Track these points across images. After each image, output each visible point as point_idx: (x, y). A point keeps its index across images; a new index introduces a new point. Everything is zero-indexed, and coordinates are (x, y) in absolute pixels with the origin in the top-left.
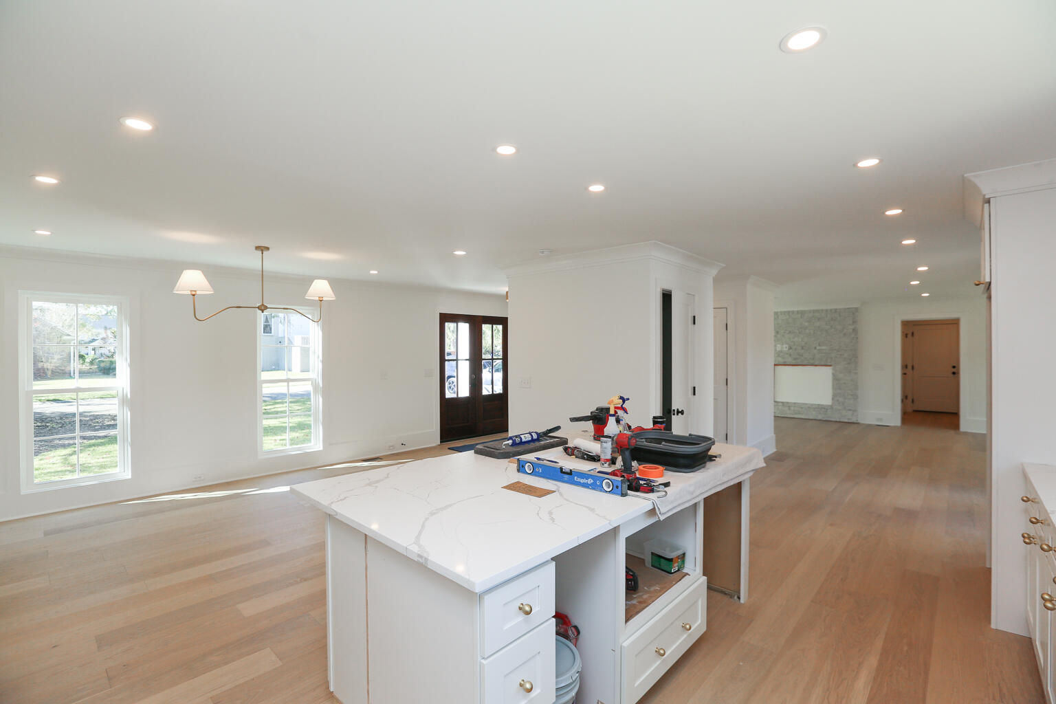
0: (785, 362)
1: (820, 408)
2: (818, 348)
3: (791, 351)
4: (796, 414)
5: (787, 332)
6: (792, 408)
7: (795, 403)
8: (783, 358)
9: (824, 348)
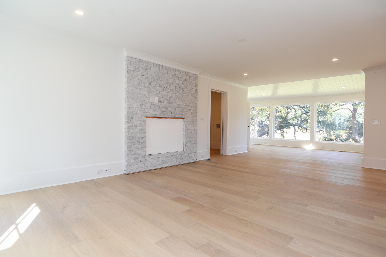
0: (156, 114)
1: (179, 155)
2: (178, 103)
3: (160, 103)
4: (163, 163)
5: (158, 85)
6: (161, 159)
7: (162, 154)
8: (154, 111)
9: (181, 103)
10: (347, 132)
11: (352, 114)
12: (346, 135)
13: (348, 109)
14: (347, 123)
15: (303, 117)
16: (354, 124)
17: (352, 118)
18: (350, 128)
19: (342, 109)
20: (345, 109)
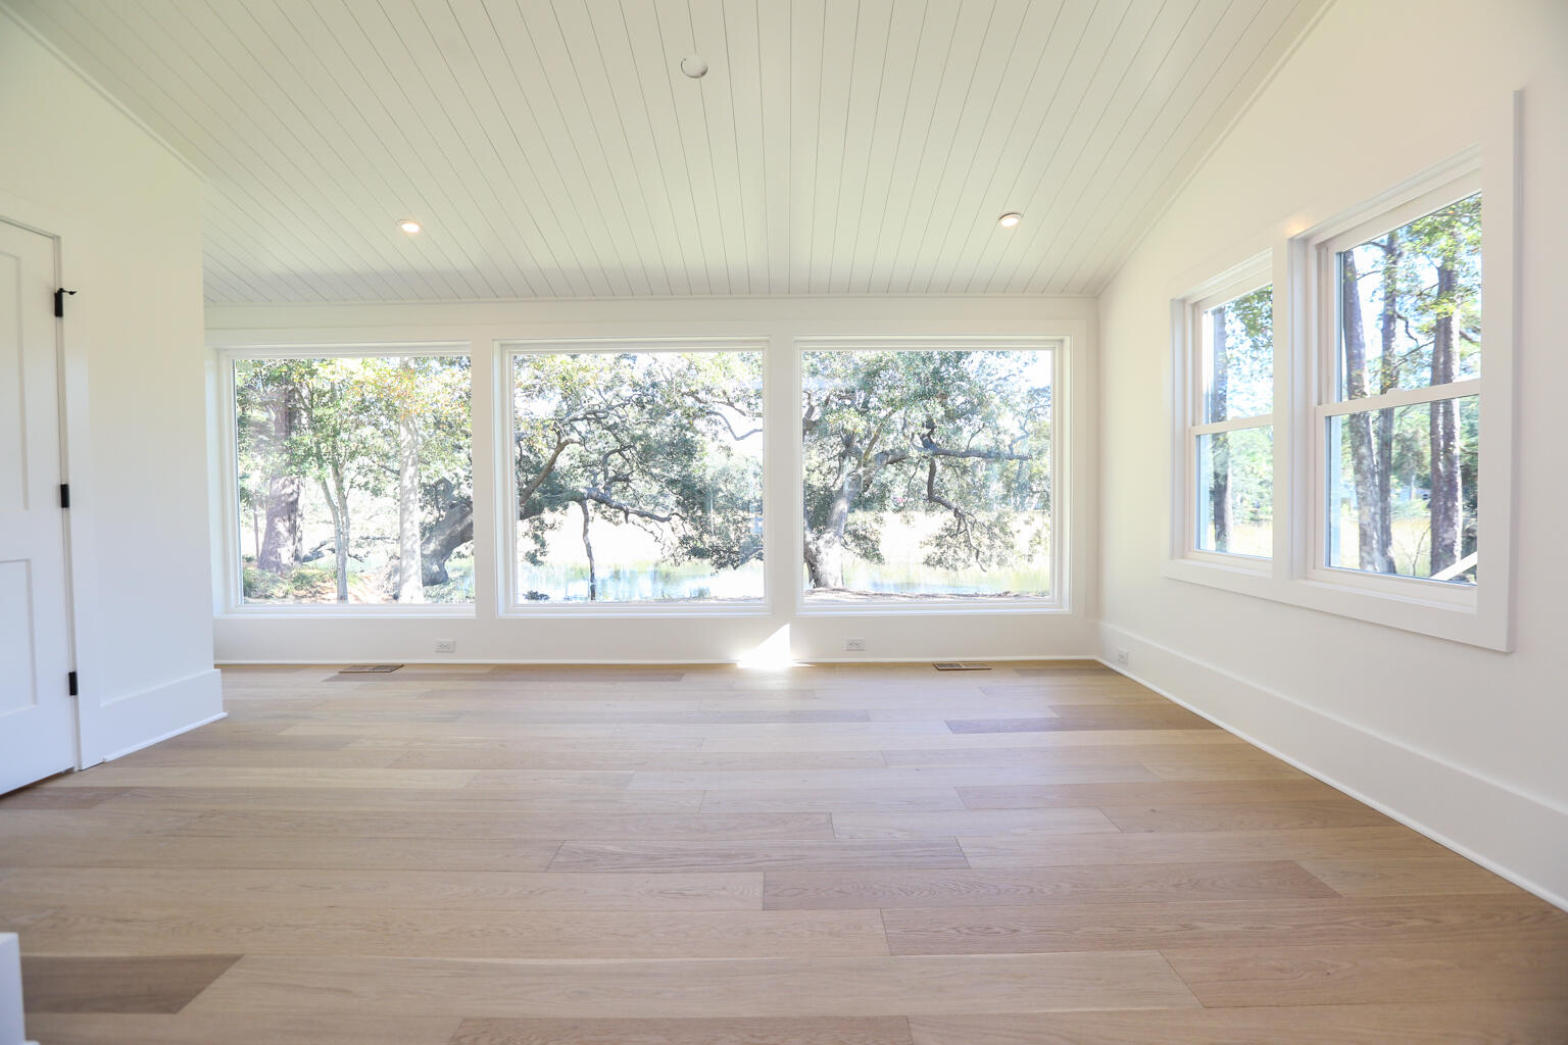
15: (610, 465)
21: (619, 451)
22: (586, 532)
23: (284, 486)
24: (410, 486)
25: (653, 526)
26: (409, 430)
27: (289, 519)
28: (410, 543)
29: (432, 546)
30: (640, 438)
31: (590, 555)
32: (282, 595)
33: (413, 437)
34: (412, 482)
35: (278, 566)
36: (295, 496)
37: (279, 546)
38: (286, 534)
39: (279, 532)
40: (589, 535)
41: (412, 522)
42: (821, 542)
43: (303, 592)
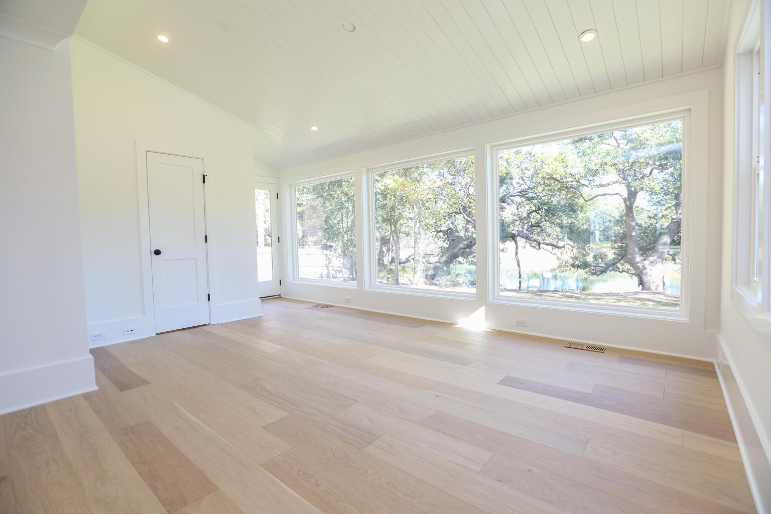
10: (616, 246)
11: (626, 206)
12: (614, 253)
13: (617, 194)
14: (617, 229)
15: (533, 218)
16: (630, 229)
17: (626, 216)
18: (623, 237)
19: (604, 195)
20: (609, 194)
21: (536, 211)
22: (517, 254)
23: (385, 233)
24: (418, 232)
25: (556, 251)
26: (417, 207)
27: (387, 246)
28: (418, 256)
29: (444, 259)
30: (545, 204)
31: (519, 265)
32: (382, 276)
33: (419, 210)
34: (419, 230)
35: (383, 264)
36: (389, 236)
37: (383, 257)
38: (386, 252)
39: (383, 251)
40: (519, 255)
41: (418, 248)
42: (647, 262)
43: (390, 276)
